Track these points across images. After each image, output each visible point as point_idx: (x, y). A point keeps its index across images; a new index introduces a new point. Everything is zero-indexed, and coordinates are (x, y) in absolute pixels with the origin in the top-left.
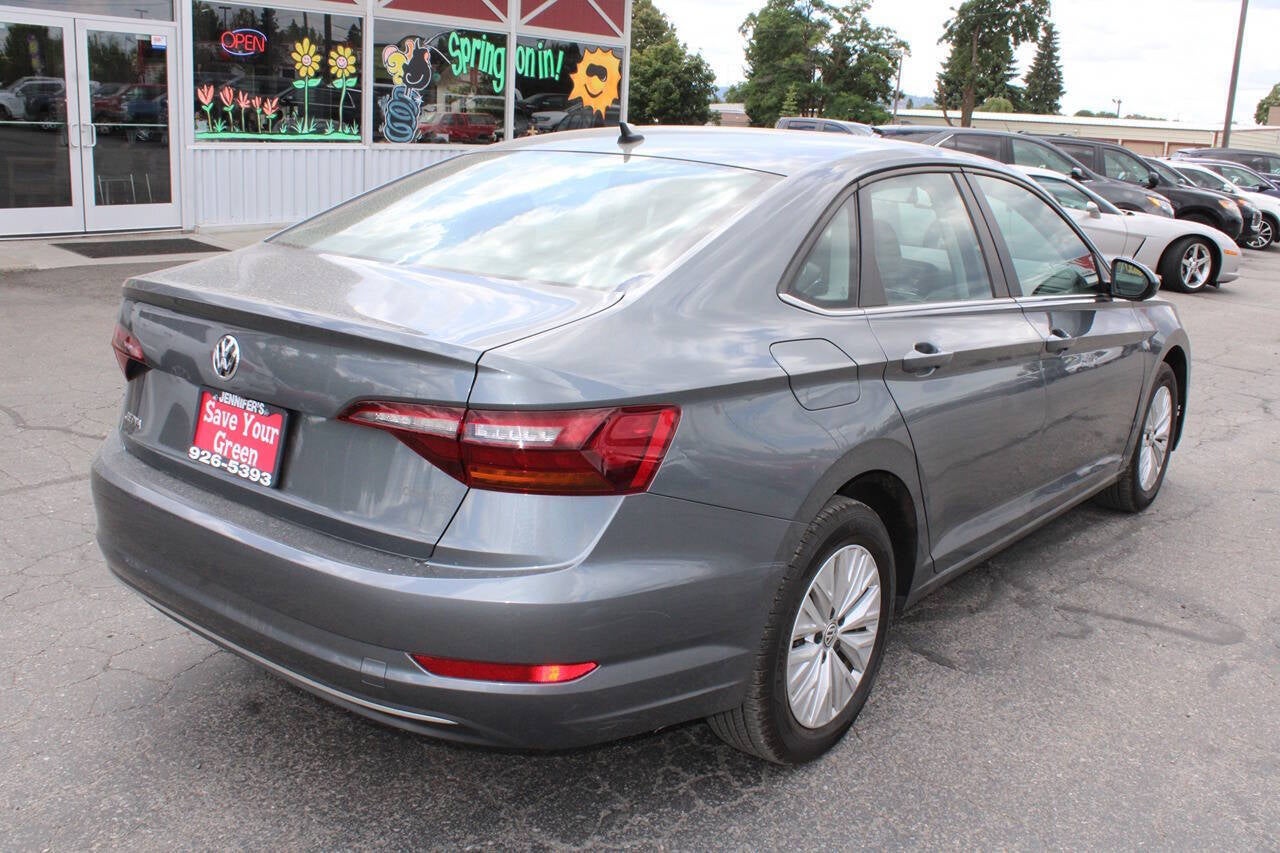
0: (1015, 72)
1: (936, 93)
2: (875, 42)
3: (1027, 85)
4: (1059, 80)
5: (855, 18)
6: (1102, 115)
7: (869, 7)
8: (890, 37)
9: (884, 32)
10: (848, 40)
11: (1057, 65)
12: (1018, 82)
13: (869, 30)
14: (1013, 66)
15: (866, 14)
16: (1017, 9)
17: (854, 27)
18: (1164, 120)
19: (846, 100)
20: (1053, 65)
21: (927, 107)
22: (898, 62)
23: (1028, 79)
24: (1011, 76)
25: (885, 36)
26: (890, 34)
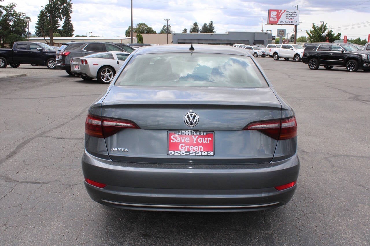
0: (59, 25)
1: (35, 32)
2: (19, 17)
3: (63, 29)
4: (72, 27)
5: (11, 10)
6: (83, 36)
7: (15, 6)
8: (23, 16)
9: (21, 14)
10: (9, 17)
11: (71, 23)
12: (60, 28)
13: (16, 13)
14: (58, 23)
15: (14, 8)
16: (62, 7)
17: (11, 13)
18: (100, 37)
19: (13, 35)
20: (70, 23)
21: (34, 37)
22: (28, 23)
23: (63, 27)
24: (59, 26)
25: (22, 15)
26: (23, 14)
